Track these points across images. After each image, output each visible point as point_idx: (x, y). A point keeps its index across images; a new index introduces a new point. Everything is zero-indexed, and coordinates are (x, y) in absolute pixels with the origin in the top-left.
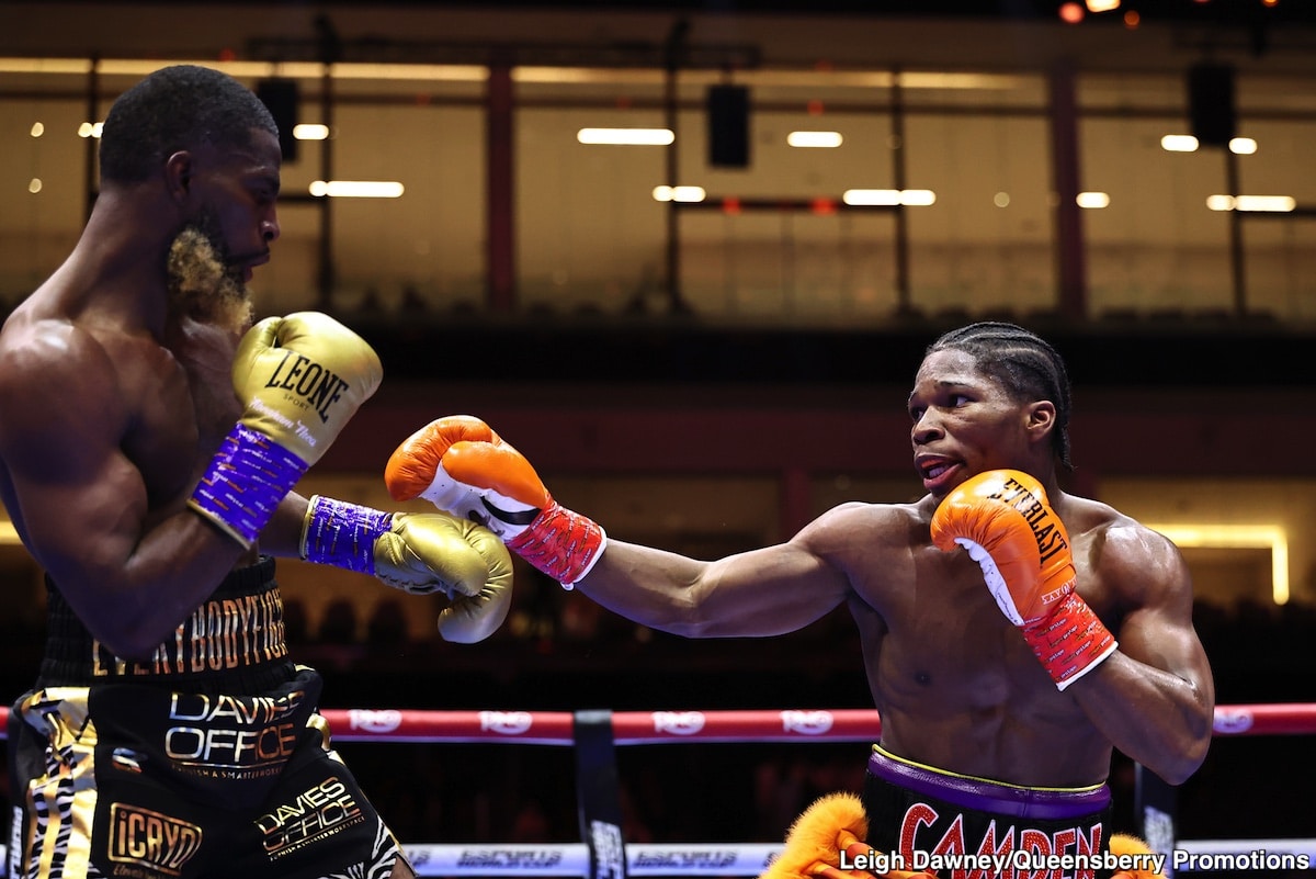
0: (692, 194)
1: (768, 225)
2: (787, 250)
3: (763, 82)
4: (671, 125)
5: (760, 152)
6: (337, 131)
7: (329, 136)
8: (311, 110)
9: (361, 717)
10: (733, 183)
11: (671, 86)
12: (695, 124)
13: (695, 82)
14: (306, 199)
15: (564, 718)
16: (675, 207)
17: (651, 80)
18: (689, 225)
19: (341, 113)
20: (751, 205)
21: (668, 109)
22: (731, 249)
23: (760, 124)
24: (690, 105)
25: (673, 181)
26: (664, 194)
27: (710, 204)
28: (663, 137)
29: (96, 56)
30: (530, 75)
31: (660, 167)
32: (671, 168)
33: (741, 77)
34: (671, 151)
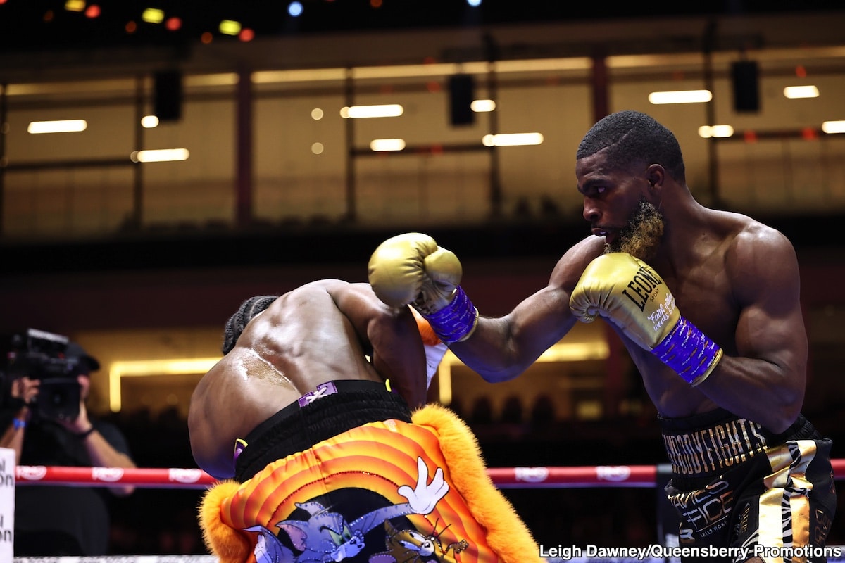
0: (723, 131)
1: (772, 148)
2: (787, 163)
3: (765, 58)
4: (708, 87)
5: (767, 102)
6: (501, 104)
7: (495, 109)
8: (483, 92)
9: (523, 473)
10: (751, 123)
11: (708, 64)
12: (724, 86)
13: (722, 60)
14: (481, 147)
15: (649, 470)
16: (713, 140)
17: (694, 60)
18: (724, 152)
19: (502, 93)
20: (763, 136)
21: (706, 78)
22: (750, 165)
23: (766, 84)
24: (720, 75)
25: (711, 122)
26: (706, 132)
27: (737, 137)
28: (703, 96)
29: (349, 65)
30: (618, 62)
31: (702, 114)
32: (710, 114)
33: (752, 56)
34: (710, 106)
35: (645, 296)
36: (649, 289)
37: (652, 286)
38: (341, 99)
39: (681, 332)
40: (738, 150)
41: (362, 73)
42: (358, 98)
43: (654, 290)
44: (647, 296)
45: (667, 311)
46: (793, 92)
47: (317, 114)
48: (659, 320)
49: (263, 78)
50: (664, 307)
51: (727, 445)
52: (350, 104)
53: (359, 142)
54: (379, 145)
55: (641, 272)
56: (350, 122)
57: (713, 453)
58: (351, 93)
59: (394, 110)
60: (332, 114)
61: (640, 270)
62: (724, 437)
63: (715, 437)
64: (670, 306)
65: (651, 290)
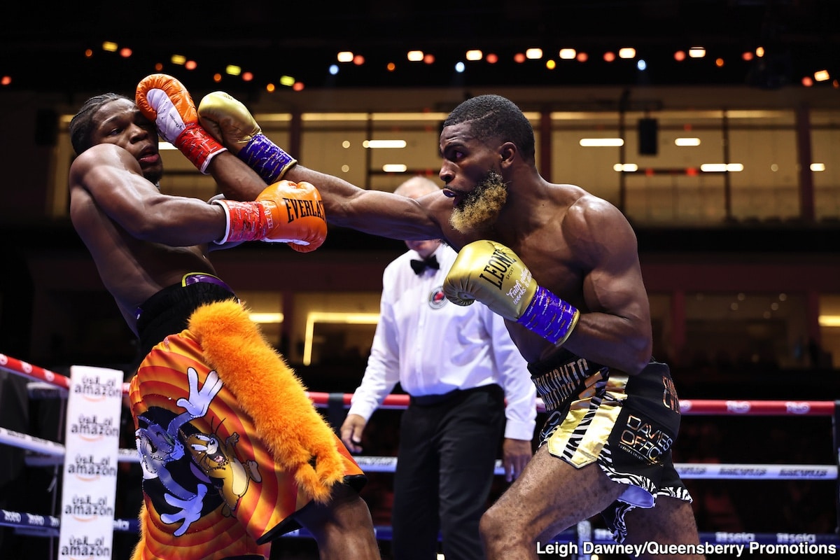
0: (631, 167)
1: (666, 181)
2: (675, 192)
3: (663, 117)
4: (622, 137)
5: (662, 148)
10: (650, 162)
11: (622, 120)
12: (633, 136)
13: (632, 117)
16: (623, 173)
17: (613, 117)
18: (630, 181)
20: (659, 172)
21: (621, 130)
22: (649, 192)
23: (662, 136)
24: (631, 128)
25: (623, 162)
26: (618, 168)
27: (640, 172)
28: (619, 142)
29: (370, 111)
30: (558, 116)
31: (617, 156)
32: (622, 156)
33: (654, 115)
34: (622, 149)
35: (501, 276)
36: (504, 269)
37: (506, 266)
38: (364, 135)
39: (540, 302)
40: (641, 181)
41: (378, 117)
42: (375, 134)
43: (509, 269)
44: (503, 276)
45: (523, 285)
46: (681, 142)
47: (346, 144)
48: (517, 294)
49: (309, 117)
50: (520, 282)
51: (564, 385)
52: (369, 139)
53: (375, 166)
54: (388, 168)
55: (495, 255)
56: (369, 150)
57: (556, 392)
58: (371, 130)
59: (401, 144)
60: (356, 145)
61: (494, 253)
62: (560, 379)
63: (554, 379)
64: (526, 280)
65: (506, 270)
